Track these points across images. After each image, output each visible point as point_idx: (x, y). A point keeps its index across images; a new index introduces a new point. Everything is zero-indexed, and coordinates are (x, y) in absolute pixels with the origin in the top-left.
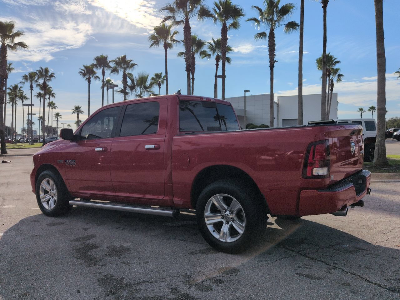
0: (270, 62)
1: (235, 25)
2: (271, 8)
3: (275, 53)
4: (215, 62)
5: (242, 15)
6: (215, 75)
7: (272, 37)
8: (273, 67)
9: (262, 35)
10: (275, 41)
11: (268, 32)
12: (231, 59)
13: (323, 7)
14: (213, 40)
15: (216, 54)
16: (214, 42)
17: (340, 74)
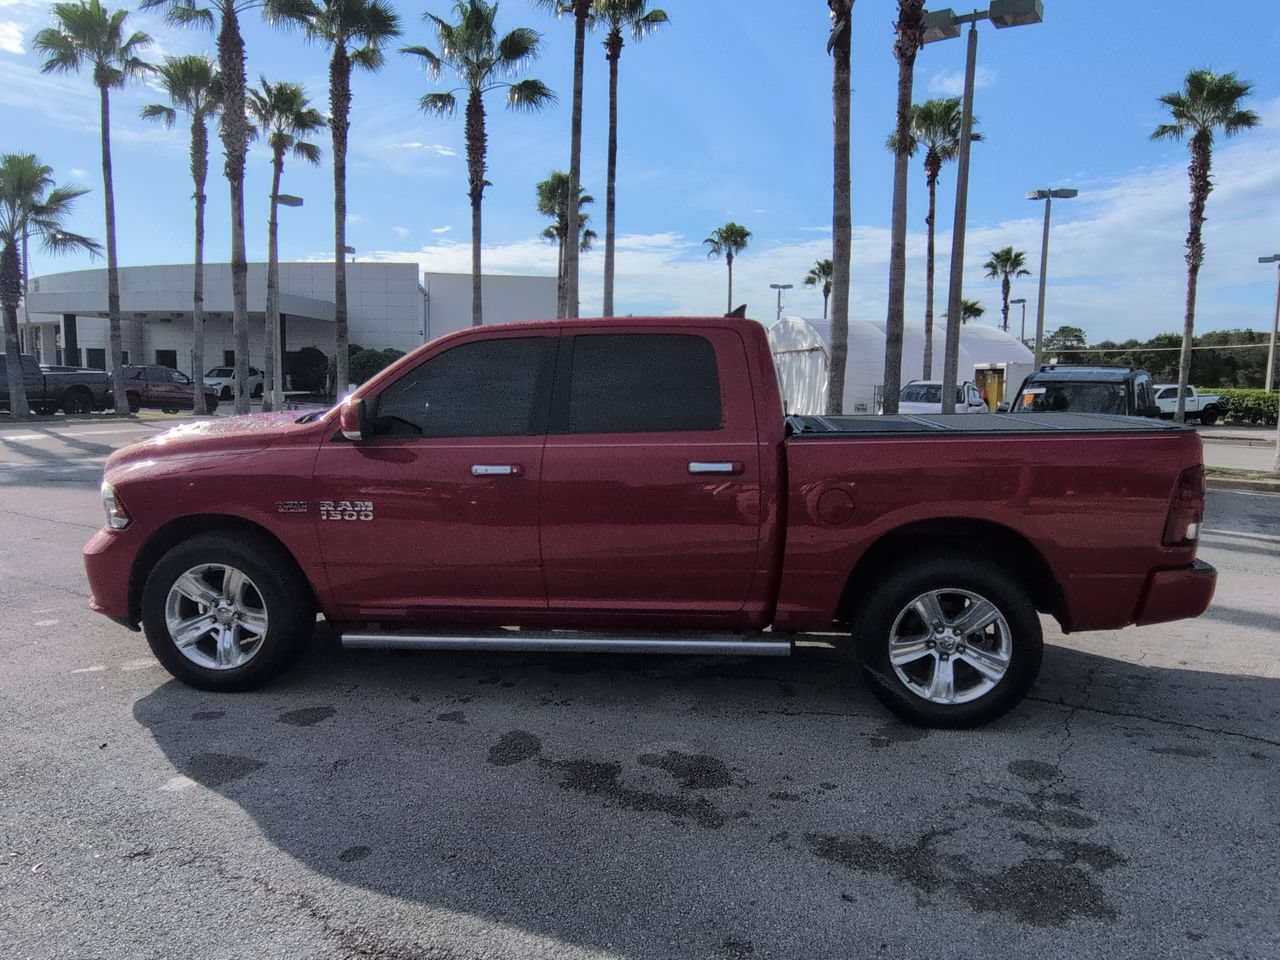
0: (472, 182)
1: (368, 59)
2: (477, 29)
3: (484, 160)
4: (271, 153)
5: (395, 33)
6: (271, 192)
7: (475, 111)
8: (481, 197)
9: (444, 100)
10: (485, 126)
11: (463, 98)
12: (319, 151)
13: (608, 57)
14: (264, 84)
15: (273, 127)
16: (268, 91)
17: (591, 230)
